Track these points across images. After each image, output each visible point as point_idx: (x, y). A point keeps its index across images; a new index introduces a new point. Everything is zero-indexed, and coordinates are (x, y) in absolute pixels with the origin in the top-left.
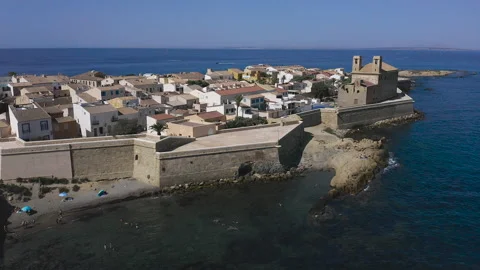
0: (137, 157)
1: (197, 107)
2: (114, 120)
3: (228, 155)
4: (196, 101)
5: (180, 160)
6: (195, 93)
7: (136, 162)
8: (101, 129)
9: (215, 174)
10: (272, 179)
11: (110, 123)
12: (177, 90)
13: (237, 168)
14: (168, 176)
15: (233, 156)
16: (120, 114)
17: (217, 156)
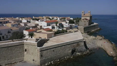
0: (26, 50)
1: (39, 27)
2: (9, 32)
3: (67, 46)
4: (38, 25)
5: (49, 50)
6: (37, 22)
7: (25, 53)
8: (3, 37)
9: (63, 55)
10: (85, 55)
11: (7, 34)
12: (27, 22)
13: (71, 51)
14: (44, 59)
15: (69, 46)
16: (11, 30)
17: (63, 47)
